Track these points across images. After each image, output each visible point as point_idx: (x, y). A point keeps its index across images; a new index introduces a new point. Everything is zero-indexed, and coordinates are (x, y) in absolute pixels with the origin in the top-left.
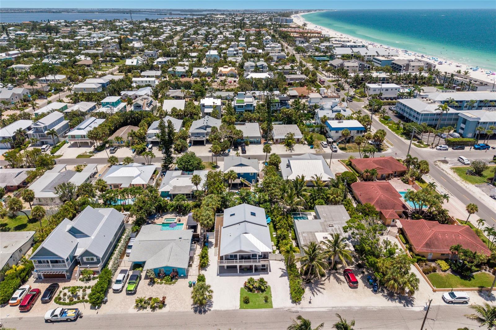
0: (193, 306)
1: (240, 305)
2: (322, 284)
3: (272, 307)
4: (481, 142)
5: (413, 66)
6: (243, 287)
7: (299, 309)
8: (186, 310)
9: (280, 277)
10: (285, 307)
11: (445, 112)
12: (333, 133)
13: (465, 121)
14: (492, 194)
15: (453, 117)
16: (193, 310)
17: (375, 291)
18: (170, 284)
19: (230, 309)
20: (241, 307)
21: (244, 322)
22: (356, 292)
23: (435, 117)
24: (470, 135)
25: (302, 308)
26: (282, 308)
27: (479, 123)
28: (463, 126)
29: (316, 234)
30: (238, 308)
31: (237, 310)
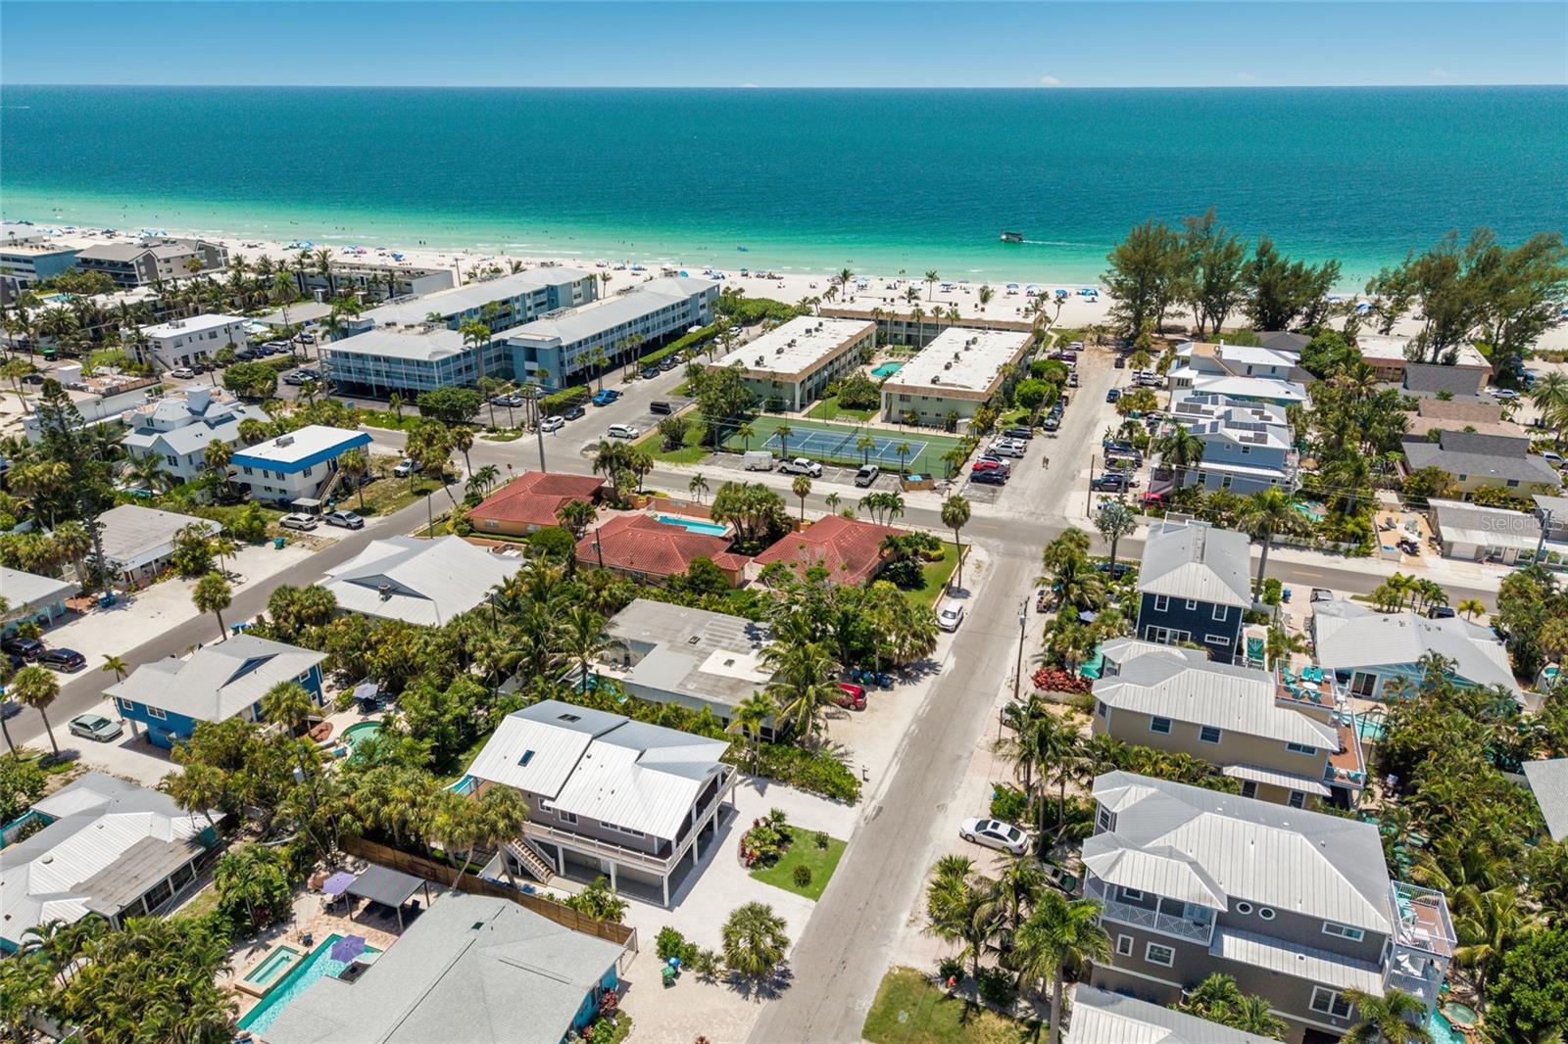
0: (751, 997)
1: (805, 895)
2: (827, 742)
3: (846, 844)
4: (594, 386)
5: (167, 261)
6: (749, 871)
7: (874, 803)
8: (756, 1016)
9: (762, 795)
10: (857, 823)
11: (486, 342)
12: (296, 482)
13: (532, 354)
15: (493, 353)
16: (765, 1002)
17: (886, 687)
18: (626, 1033)
19: (808, 918)
20: (816, 897)
21: (862, 905)
22: (873, 710)
23: (462, 363)
24: (556, 384)
25: (873, 798)
26: (856, 829)
27: (561, 348)
28: (529, 366)
29: (701, 669)
30: (812, 903)
31: (818, 907)
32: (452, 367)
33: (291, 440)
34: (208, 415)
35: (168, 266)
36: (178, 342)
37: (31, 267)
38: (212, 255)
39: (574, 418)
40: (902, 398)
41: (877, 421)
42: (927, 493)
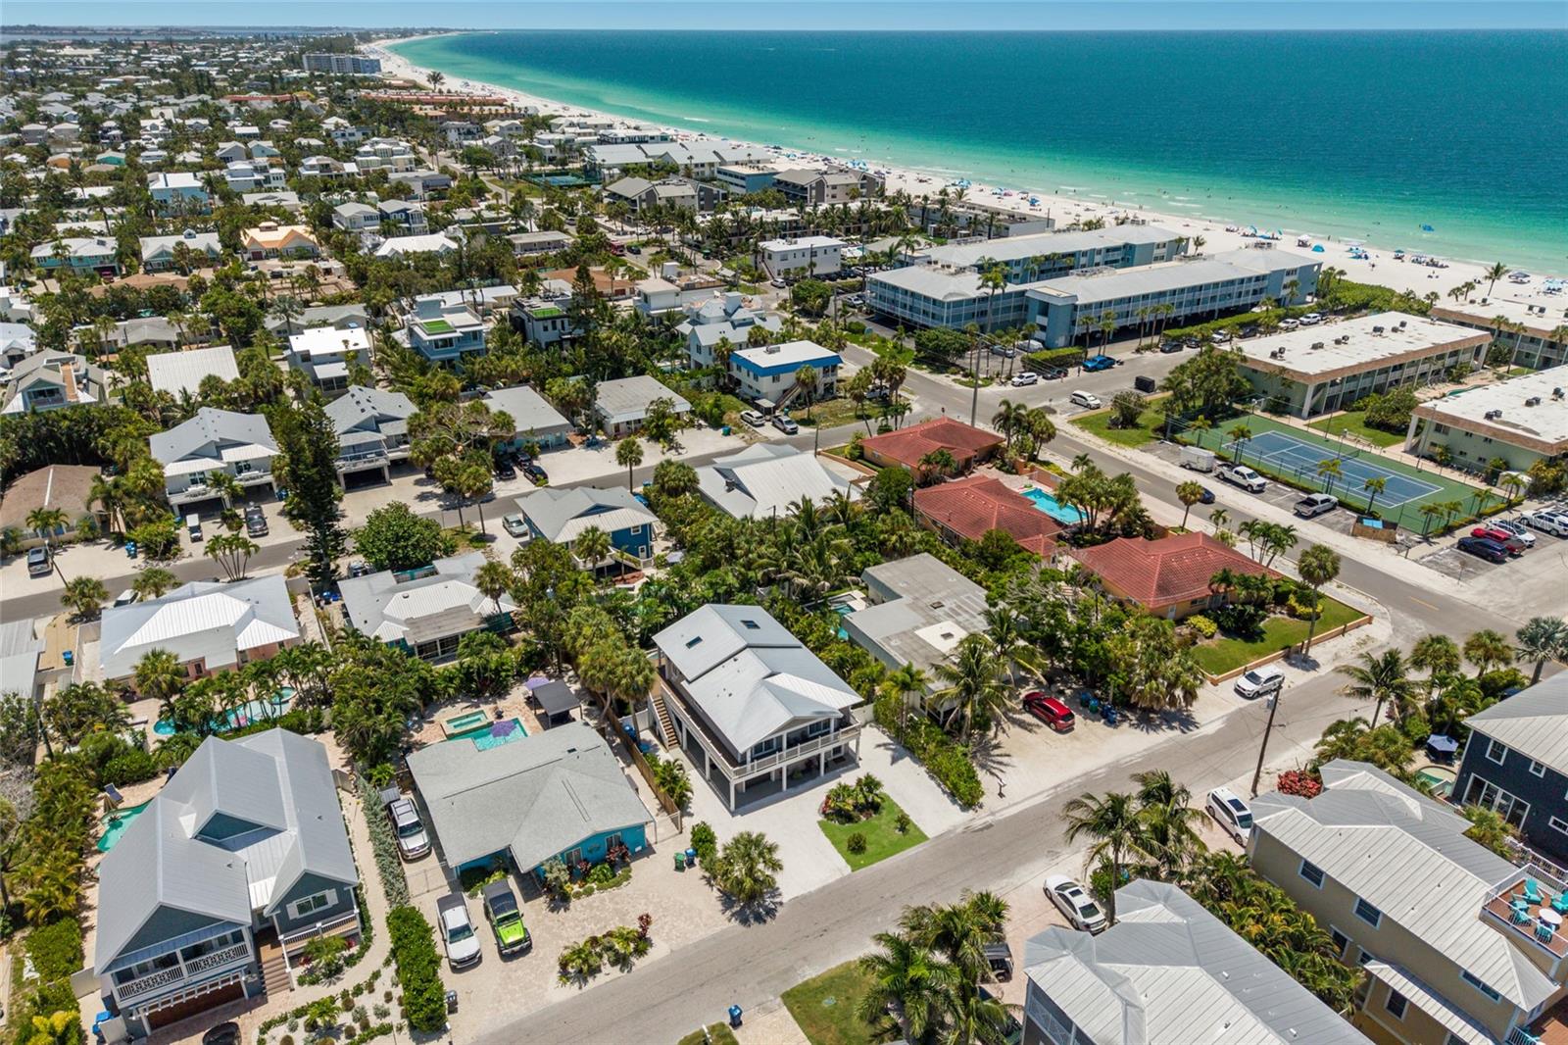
0: (728, 913)
1: (848, 861)
2: (997, 746)
3: (926, 838)
4: (1093, 353)
5: (834, 187)
6: (821, 818)
7: (989, 819)
8: (718, 929)
9: (893, 763)
10: (955, 828)
11: (998, 291)
12: (765, 384)
13: (1045, 308)
14: (1184, 461)
15: (1013, 302)
16: (735, 923)
17: (1111, 723)
18: (618, 884)
19: (830, 881)
20: (855, 867)
21: (887, 895)
22: (1077, 739)
23: (976, 307)
24: (1061, 341)
25: (993, 814)
26: (949, 831)
27: (1075, 307)
28: (1042, 320)
29: (917, 632)
30: (848, 869)
31: (849, 876)
32: (964, 310)
33: (778, 350)
34: (734, 317)
35: (834, 192)
36: (784, 256)
37: (743, 183)
38: (871, 185)
39: (1052, 378)
40: (1439, 428)
41: (1397, 452)
42: (1380, 545)
